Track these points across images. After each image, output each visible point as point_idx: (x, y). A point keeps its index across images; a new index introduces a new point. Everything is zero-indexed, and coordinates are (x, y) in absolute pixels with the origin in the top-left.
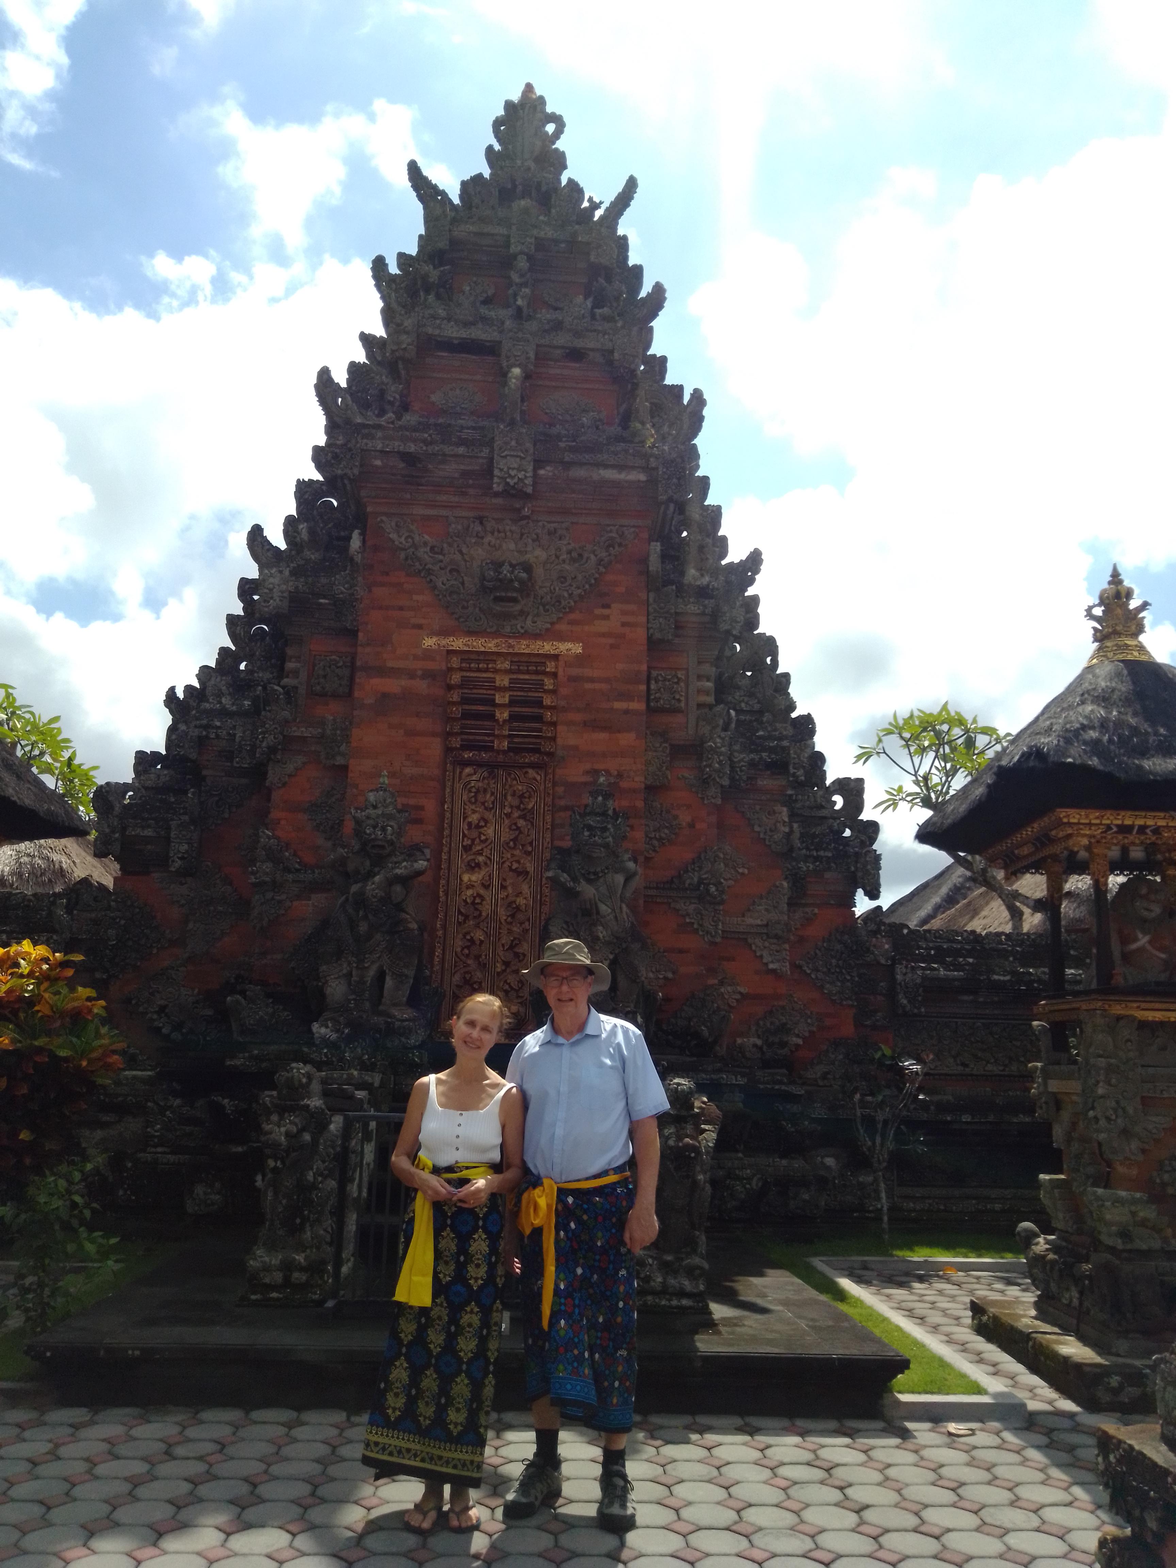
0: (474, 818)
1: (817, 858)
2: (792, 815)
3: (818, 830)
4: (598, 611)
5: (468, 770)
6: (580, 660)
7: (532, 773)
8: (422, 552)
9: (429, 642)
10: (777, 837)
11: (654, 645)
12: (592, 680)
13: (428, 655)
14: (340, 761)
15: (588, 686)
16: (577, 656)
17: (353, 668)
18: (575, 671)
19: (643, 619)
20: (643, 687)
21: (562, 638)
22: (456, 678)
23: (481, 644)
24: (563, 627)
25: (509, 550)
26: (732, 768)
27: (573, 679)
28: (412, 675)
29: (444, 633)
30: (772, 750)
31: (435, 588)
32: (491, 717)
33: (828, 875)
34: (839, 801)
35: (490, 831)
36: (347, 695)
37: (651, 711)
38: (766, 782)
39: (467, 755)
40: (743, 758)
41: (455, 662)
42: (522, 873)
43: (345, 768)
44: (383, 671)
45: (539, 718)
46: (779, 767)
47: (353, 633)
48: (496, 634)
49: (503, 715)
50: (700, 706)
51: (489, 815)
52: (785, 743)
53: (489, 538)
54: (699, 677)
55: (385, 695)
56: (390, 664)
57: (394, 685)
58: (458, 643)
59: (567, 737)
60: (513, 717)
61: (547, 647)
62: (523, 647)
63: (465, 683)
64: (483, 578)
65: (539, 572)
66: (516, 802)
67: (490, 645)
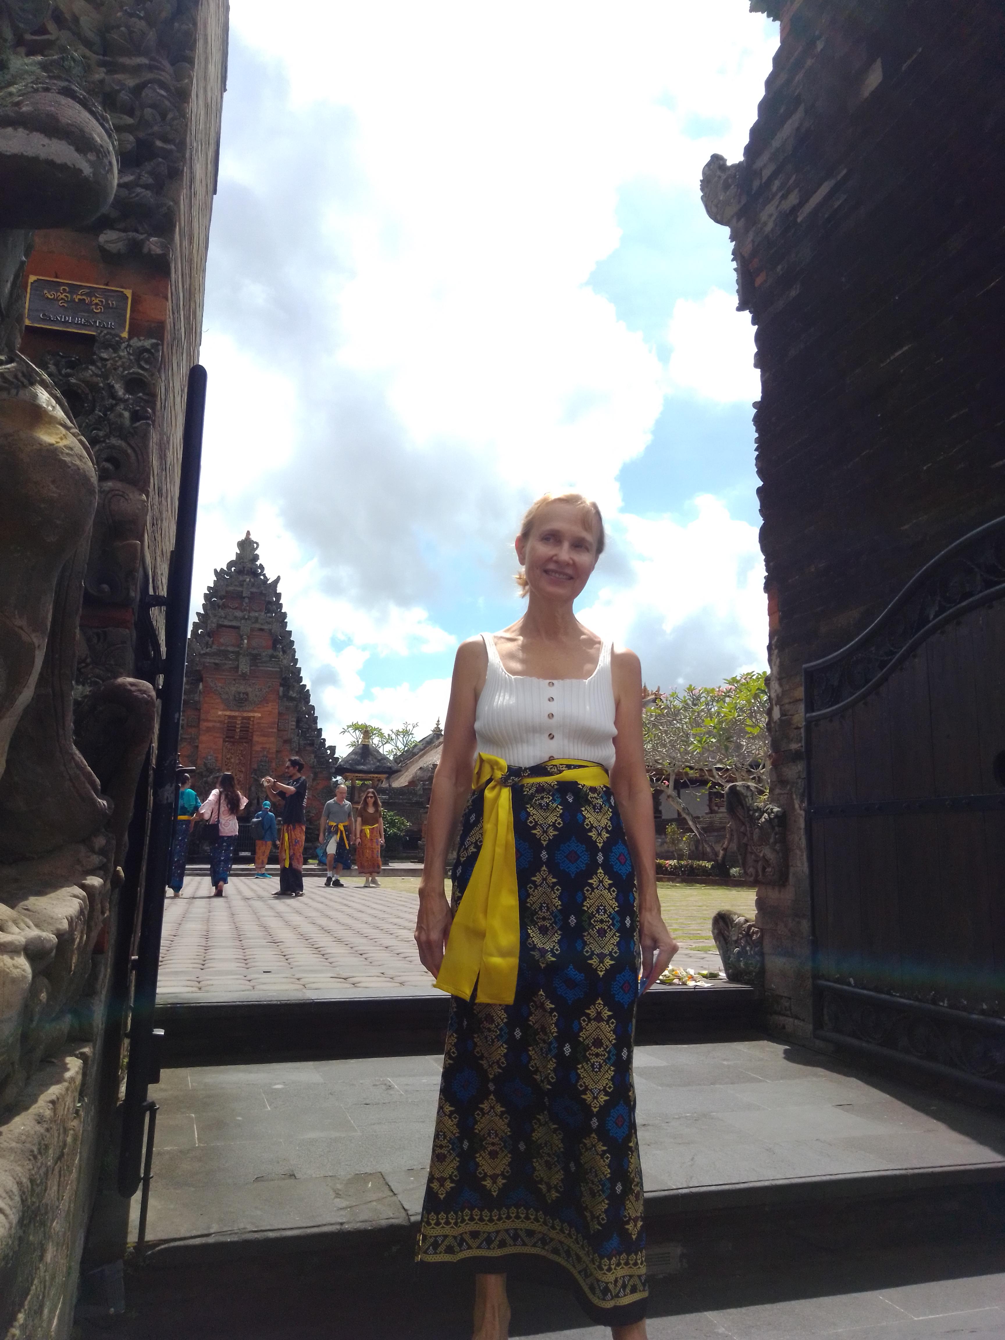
0: (228, 757)
1: (322, 768)
2: (315, 757)
3: (322, 760)
4: (266, 705)
5: (227, 743)
6: (260, 718)
7: (245, 744)
8: (218, 688)
9: (220, 713)
10: (311, 762)
11: (280, 714)
12: (263, 723)
13: (219, 716)
14: (196, 744)
15: (262, 725)
16: (260, 717)
17: (199, 719)
18: (259, 721)
19: (277, 707)
20: (276, 726)
21: (255, 712)
22: (226, 721)
23: (233, 714)
24: (256, 709)
25: (242, 688)
26: (299, 745)
27: (258, 723)
28: (215, 721)
29: (224, 710)
30: (310, 740)
31: (222, 698)
32: (235, 730)
33: (324, 772)
34: (329, 752)
35: (232, 760)
36: (198, 726)
37: (278, 730)
38: (309, 748)
39: (227, 739)
40: (302, 742)
41: (226, 717)
42: (241, 771)
43: (197, 747)
44: (207, 721)
45: (248, 731)
46: (312, 744)
47: (199, 710)
48: (239, 711)
49: (238, 730)
50: (291, 729)
51: (233, 756)
52: (314, 738)
53: (236, 685)
54: (292, 721)
55: (208, 727)
56: (210, 719)
57: (210, 724)
58: (228, 713)
59: (256, 739)
60: (241, 731)
61: (251, 714)
62: (245, 714)
63: (228, 722)
64: (235, 696)
65: (250, 695)
66: (240, 752)
67: (236, 714)
